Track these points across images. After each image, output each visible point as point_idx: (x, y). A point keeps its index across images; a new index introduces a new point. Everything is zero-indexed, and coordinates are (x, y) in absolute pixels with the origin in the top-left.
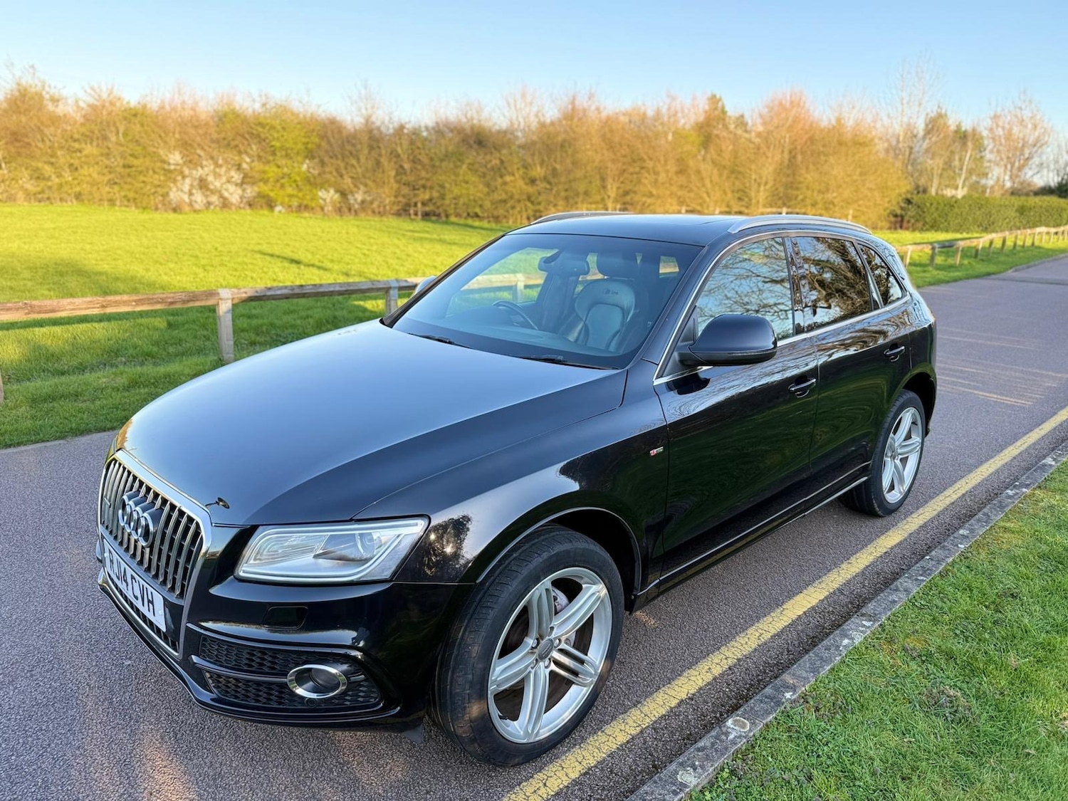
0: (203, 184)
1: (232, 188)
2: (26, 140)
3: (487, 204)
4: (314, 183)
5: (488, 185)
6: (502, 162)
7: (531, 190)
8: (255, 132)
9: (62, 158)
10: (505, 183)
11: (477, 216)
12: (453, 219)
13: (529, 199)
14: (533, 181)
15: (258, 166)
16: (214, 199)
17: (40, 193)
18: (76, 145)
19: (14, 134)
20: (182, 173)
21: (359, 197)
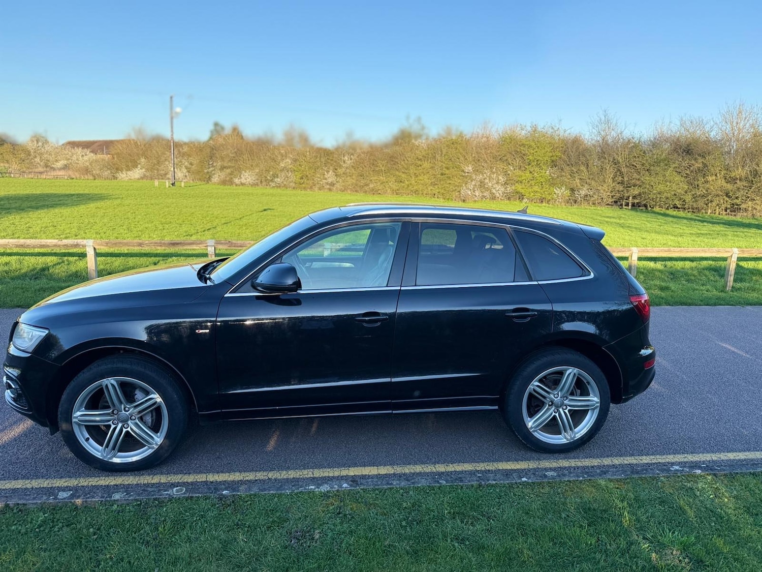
0: (482, 185)
1: (498, 187)
2: (397, 160)
3: (688, 198)
4: (553, 183)
5: (690, 184)
6: (705, 165)
7: (729, 187)
8: (518, 150)
9: (412, 170)
10: (706, 182)
11: (675, 207)
12: (657, 209)
13: (727, 195)
14: (733, 180)
15: (518, 172)
16: (486, 194)
17: (398, 190)
18: (419, 163)
19: (392, 157)
20: (471, 177)
21: (583, 193)
